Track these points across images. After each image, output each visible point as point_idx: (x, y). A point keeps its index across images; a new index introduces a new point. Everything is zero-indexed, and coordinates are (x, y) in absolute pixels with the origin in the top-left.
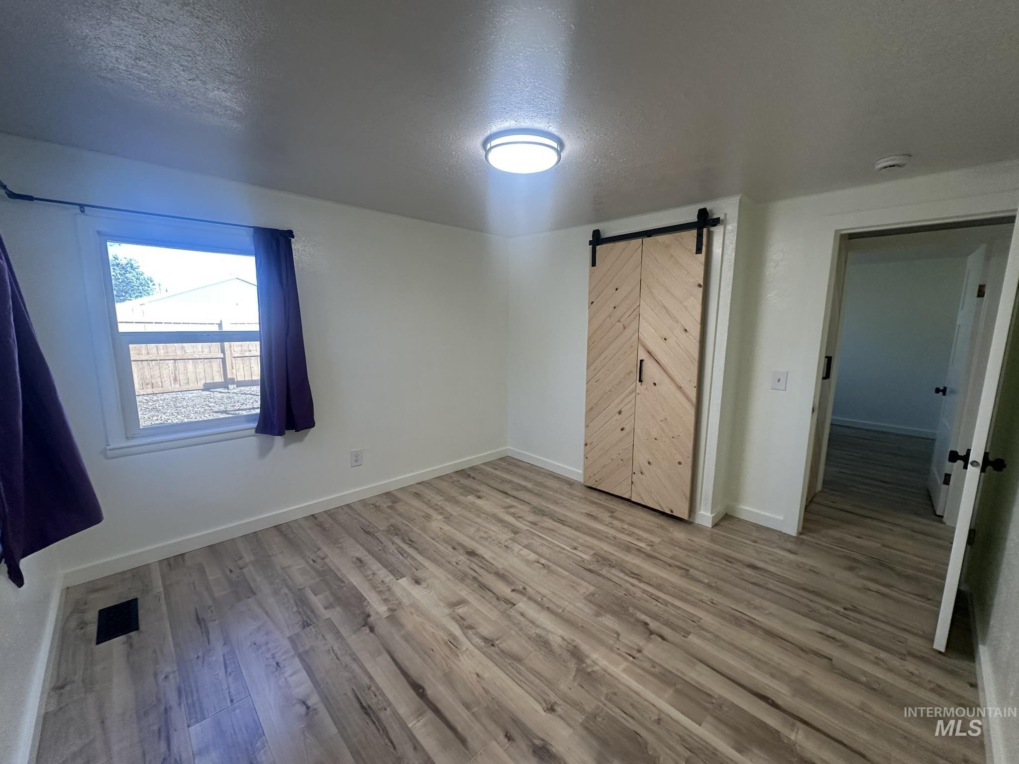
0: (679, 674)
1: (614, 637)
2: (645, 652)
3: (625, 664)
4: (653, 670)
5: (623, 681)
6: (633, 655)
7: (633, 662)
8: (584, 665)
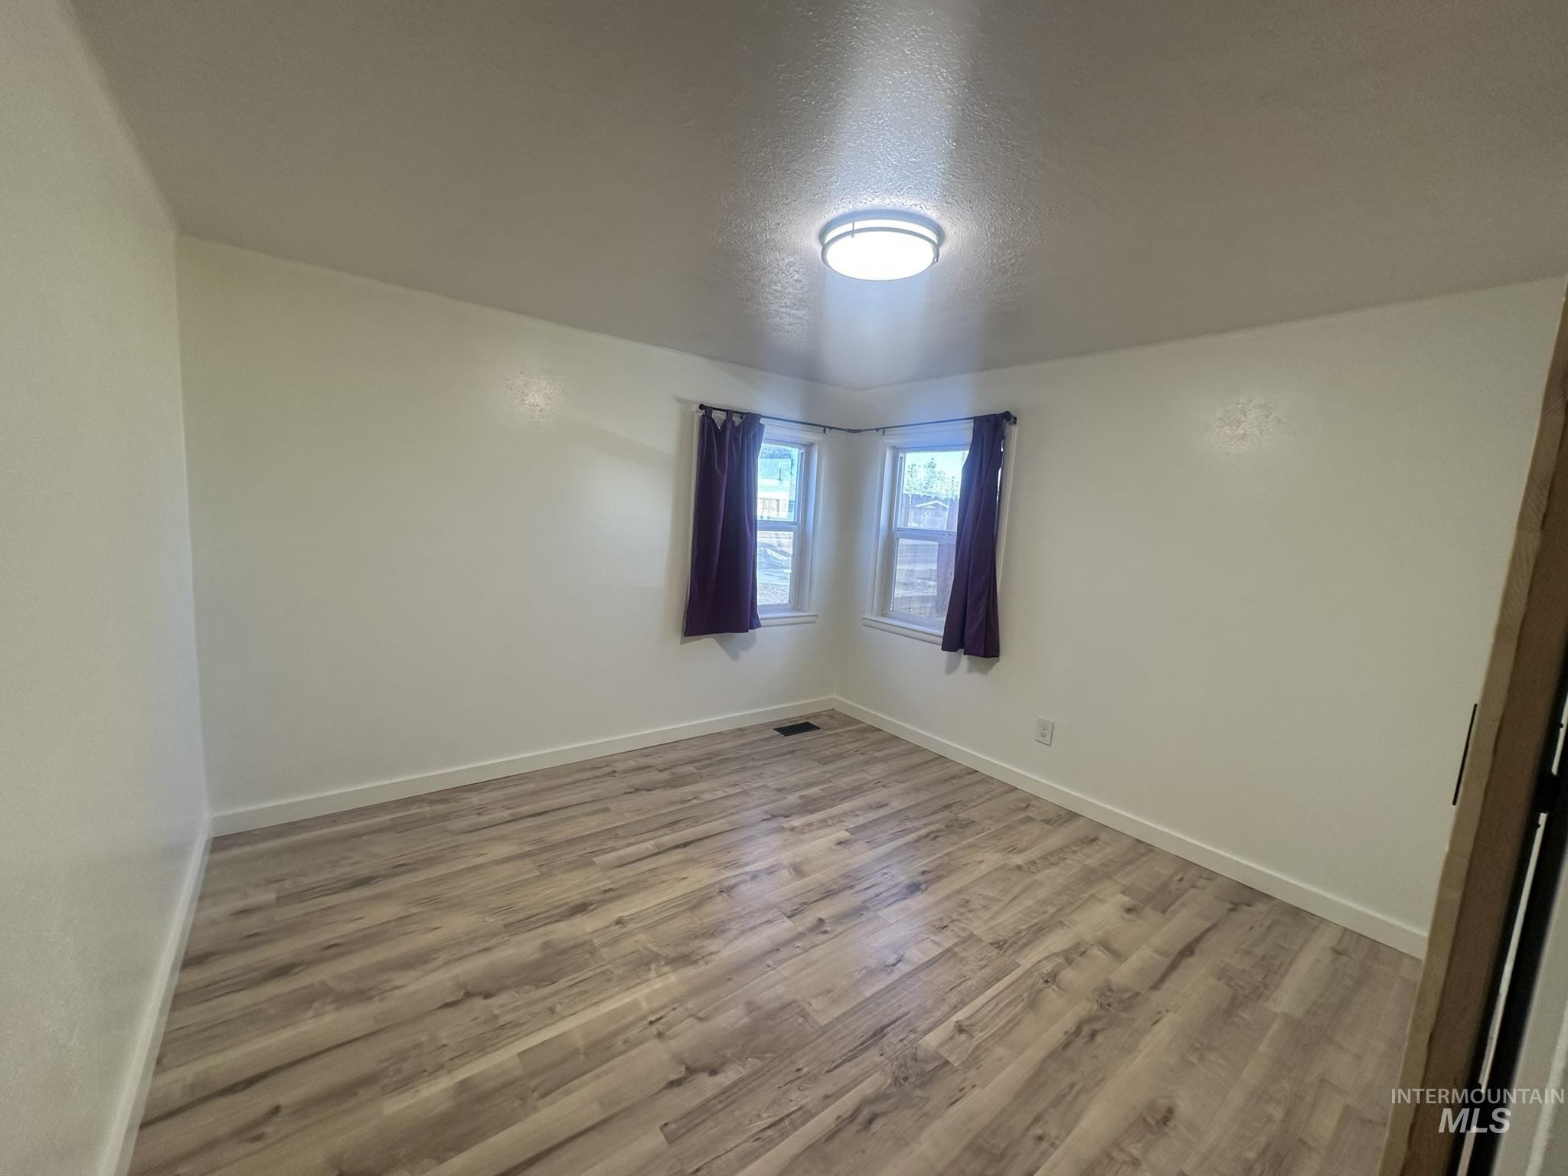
0: (599, 1070)
1: (699, 1011)
2: (654, 1044)
3: (645, 1006)
4: (622, 1038)
5: (622, 995)
6: (657, 1025)
7: (644, 1018)
8: (662, 963)
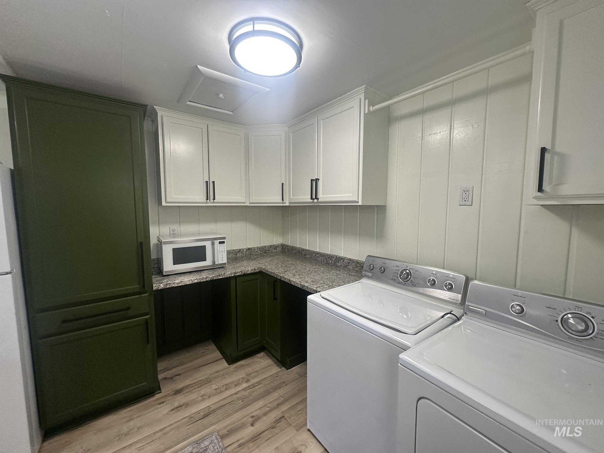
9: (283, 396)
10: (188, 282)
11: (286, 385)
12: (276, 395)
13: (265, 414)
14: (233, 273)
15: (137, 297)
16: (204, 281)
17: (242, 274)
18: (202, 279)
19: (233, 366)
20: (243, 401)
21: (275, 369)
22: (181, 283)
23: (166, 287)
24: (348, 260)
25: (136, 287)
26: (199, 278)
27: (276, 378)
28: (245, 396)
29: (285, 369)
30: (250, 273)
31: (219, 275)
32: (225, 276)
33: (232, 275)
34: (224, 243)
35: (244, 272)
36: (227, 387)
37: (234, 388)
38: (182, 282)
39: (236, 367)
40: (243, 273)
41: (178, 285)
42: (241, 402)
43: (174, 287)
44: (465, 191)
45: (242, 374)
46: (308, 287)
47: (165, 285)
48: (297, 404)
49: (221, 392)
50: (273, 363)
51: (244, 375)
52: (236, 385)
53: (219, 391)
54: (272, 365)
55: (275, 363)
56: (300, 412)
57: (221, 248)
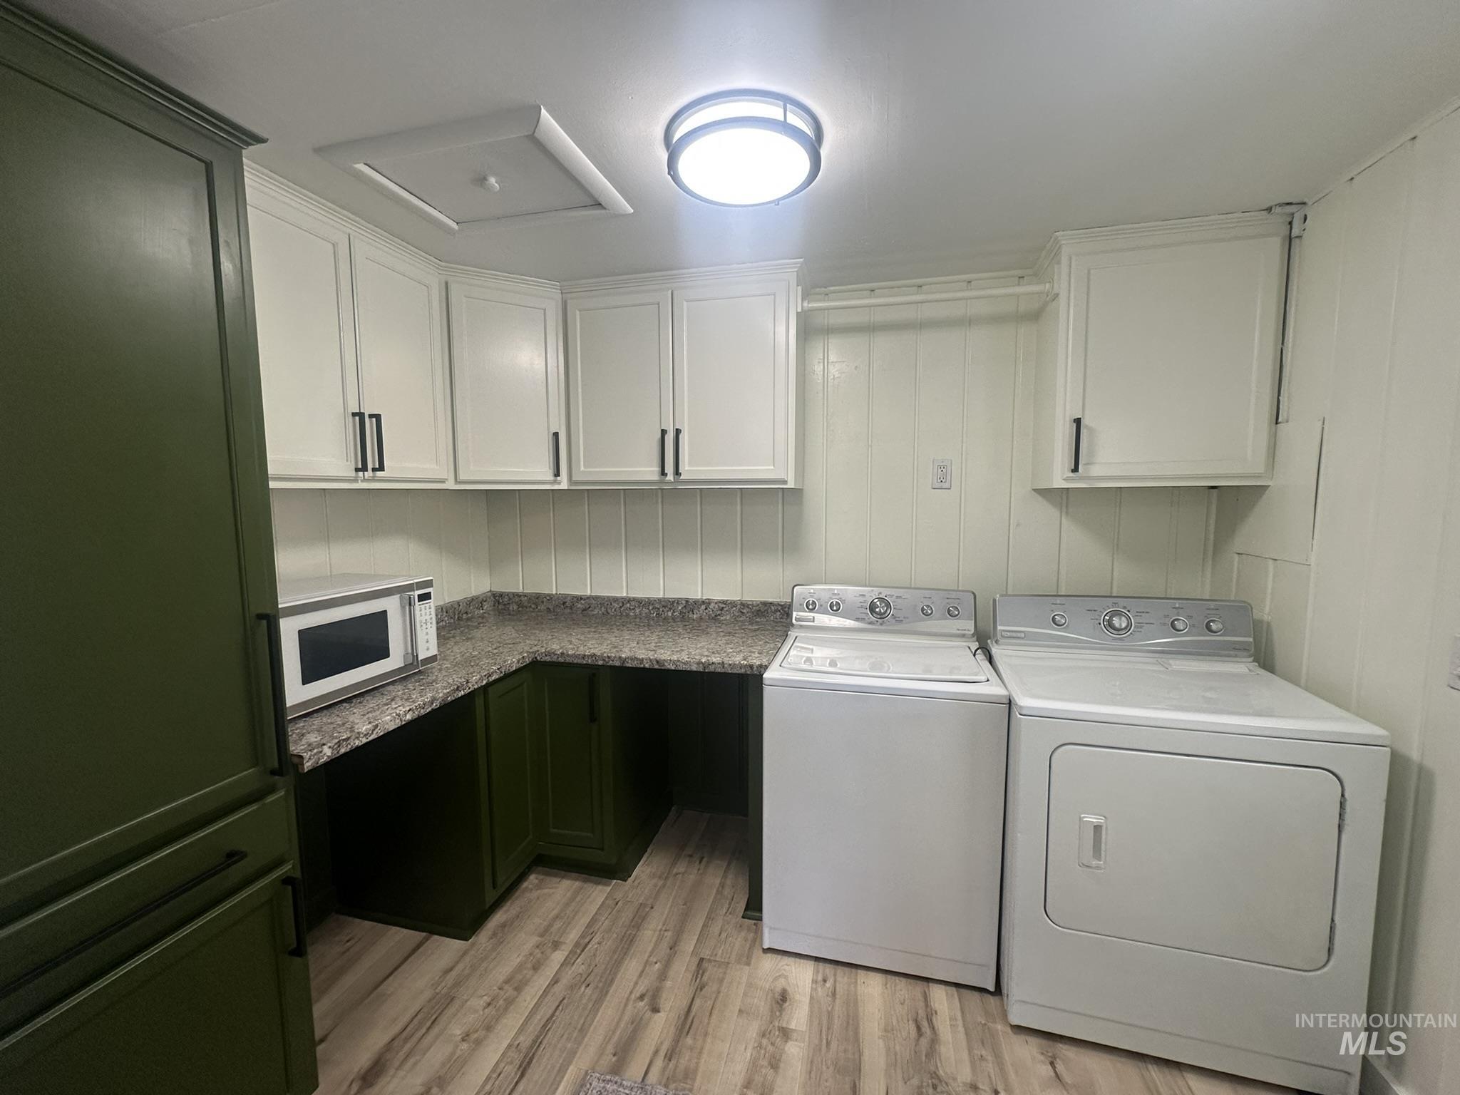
9: (664, 929)
10: (392, 723)
11: (652, 908)
12: (648, 934)
13: (663, 976)
14: (485, 676)
15: (254, 811)
16: (428, 711)
17: (502, 675)
18: (423, 708)
19: (483, 938)
20: (588, 985)
21: (597, 894)
22: (375, 732)
23: (338, 752)
24: (720, 605)
25: (245, 776)
26: (416, 707)
27: (617, 906)
28: (581, 974)
29: (619, 881)
30: (516, 670)
31: (458, 687)
32: (469, 688)
33: (482, 682)
34: (430, 599)
35: (504, 668)
36: (517, 984)
37: (535, 978)
38: (377, 726)
39: (494, 934)
40: (503, 671)
41: (368, 740)
42: (585, 989)
43: (358, 748)
44: (942, 467)
45: (523, 943)
46: (723, 662)
47: (336, 746)
48: (704, 926)
49: (510, 1002)
50: (577, 884)
51: (535, 940)
52: (536, 968)
53: (501, 1002)
54: (581, 888)
55: (585, 881)
56: (723, 935)
57: (423, 612)
